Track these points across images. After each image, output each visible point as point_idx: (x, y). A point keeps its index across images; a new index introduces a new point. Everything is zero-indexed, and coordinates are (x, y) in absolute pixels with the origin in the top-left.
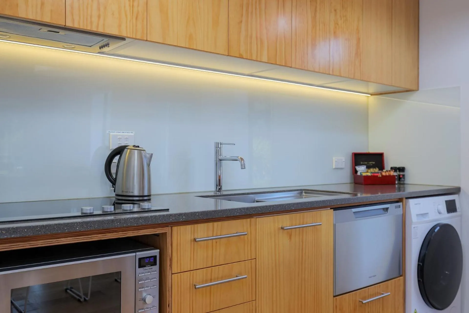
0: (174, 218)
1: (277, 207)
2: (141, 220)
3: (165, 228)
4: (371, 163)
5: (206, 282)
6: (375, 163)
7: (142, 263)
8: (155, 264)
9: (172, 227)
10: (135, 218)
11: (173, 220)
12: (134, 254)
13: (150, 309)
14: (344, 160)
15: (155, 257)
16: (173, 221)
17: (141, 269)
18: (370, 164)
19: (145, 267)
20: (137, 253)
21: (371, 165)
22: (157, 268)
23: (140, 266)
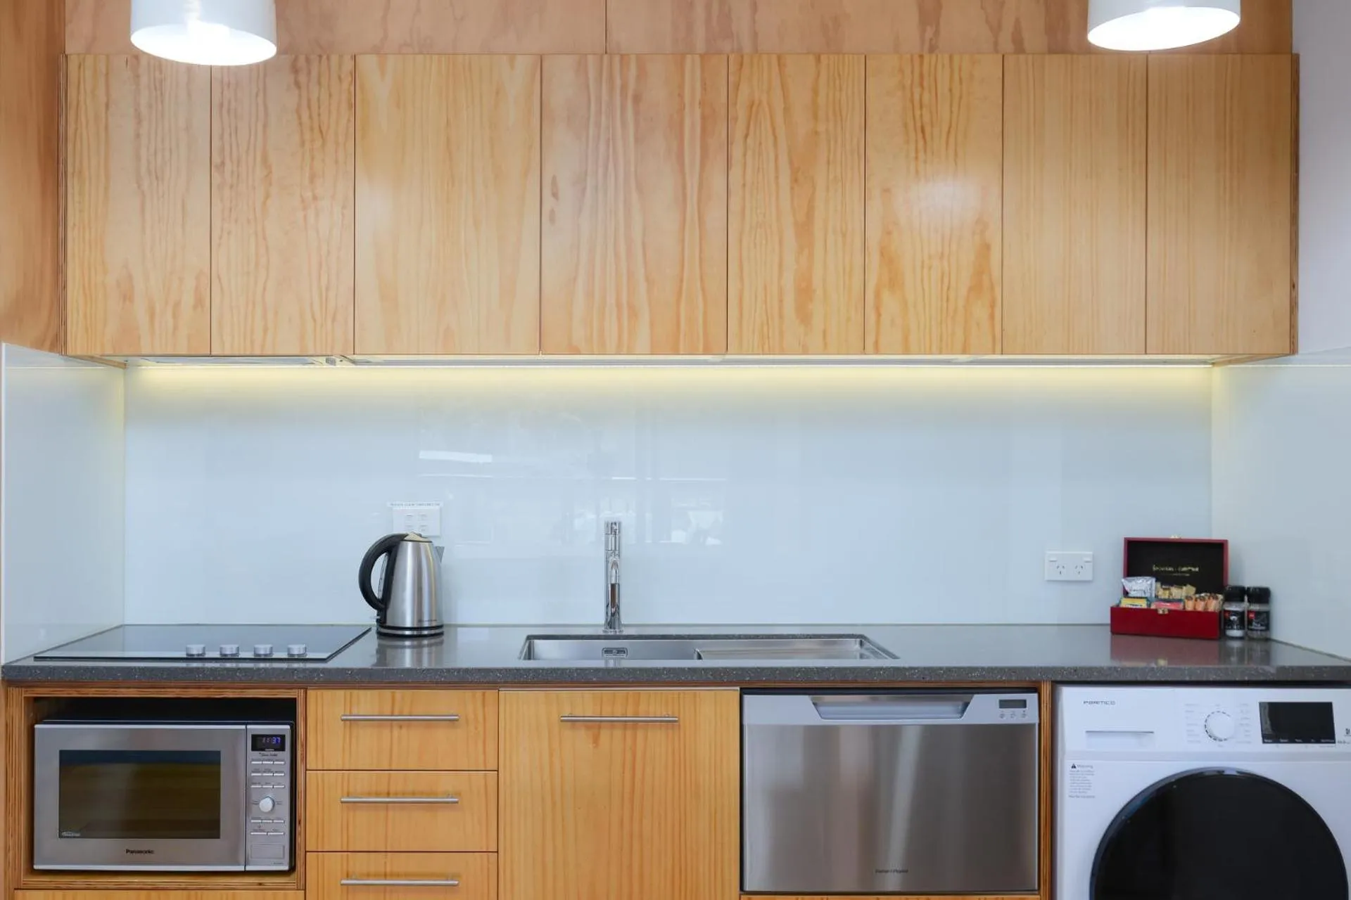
0: (301, 676)
1: (546, 674)
2: (240, 673)
3: (294, 691)
4: (1184, 569)
5: (378, 794)
6: (1199, 570)
7: (259, 743)
8: (283, 749)
9: (306, 690)
10: (228, 670)
11: (299, 678)
12: (243, 727)
13: (273, 820)
14: (1088, 559)
15: (283, 737)
16: (299, 680)
17: (256, 753)
18: (1184, 572)
19: (263, 750)
20: (249, 727)
21: (1188, 575)
22: (286, 754)
23: (254, 748)
